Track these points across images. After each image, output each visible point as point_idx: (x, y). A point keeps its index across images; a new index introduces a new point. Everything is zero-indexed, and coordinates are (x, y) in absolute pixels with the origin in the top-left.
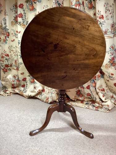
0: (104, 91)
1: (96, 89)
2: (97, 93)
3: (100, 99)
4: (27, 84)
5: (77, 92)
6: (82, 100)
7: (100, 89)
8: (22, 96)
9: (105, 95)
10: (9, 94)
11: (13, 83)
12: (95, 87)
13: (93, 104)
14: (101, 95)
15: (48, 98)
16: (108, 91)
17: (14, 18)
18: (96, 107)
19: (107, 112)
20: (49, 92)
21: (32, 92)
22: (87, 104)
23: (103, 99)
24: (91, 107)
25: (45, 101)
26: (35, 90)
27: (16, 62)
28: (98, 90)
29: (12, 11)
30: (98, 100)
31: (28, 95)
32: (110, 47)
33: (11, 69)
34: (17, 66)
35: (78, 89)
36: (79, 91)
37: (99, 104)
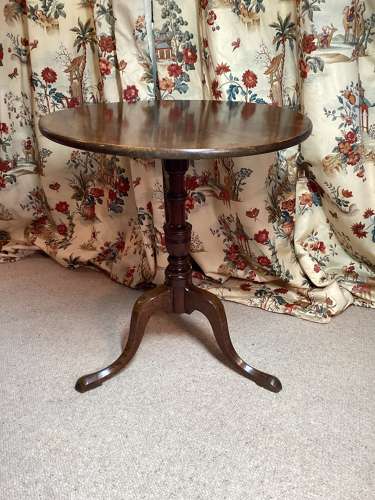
0: (323, 252)
1: (292, 242)
2: (297, 258)
3: (306, 276)
5: (228, 253)
6: (245, 277)
7: (310, 243)
9: (326, 263)
13: (280, 295)
14: (308, 264)
15: (132, 271)
16: (338, 248)
18: (288, 305)
19: (324, 320)
20: (135, 253)
21: (84, 247)
22: (259, 293)
23: (316, 278)
24: (270, 303)
25: (121, 280)
26: (95, 244)
27: (28, 147)
28: (299, 249)
30: (297, 280)
32: (340, 95)
34: (36, 159)
35: (230, 243)
36: (235, 248)
37: (302, 295)
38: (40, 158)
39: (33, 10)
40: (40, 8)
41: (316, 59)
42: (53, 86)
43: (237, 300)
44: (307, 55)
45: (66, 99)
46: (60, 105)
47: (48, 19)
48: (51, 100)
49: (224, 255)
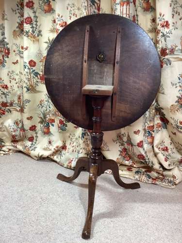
0: (168, 152)
1: (153, 147)
2: (156, 155)
3: (160, 164)
4: (37, 137)
5: (121, 152)
6: (129, 165)
7: (161, 147)
8: (29, 155)
9: (169, 157)
10: (7, 153)
11: (14, 133)
12: (152, 143)
13: (148, 173)
14: (161, 157)
15: (72, 161)
16: (174, 150)
17: (17, 25)
18: (153, 179)
19: (173, 187)
20: (73, 151)
21: (45, 149)
22: (137, 172)
23: (166, 165)
24: (144, 178)
25: (65, 166)
26: (51, 147)
27: (19, 98)
28: (156, 150)
29: (15, 12)
30: (157, 166)
31: (38, 155)
32: (179, 76)
33: (11, 110)
34: (22, 104)
35: (123, 147)
36: (125, 150)
37: (159, 173)
38: (23, 104)
39: (27, 33)
40: (30, 31)
41: (167, 59)
42: (34, 68)
43: (127, 176)
44: (163, 57)
45: (40, 75)
46: (36, 78)
47: (34, 37)
48: (32, 75)
49: (119, 153)
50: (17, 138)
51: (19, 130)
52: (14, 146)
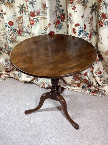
0: (101, 74)
2: (94, 77)
3: (96, 82)
5: (74, 76)
6: (78, 83)
7: (98, 72)
8: (18, 80)
9: (102, 77)
10: (4, 79)
11: (6, 67)
13: (90, 88)
14: (98, 79)
15: (45, 83)
16: (105, 73)
18: (93, 92)
19: (104, 97)
22: (83, 87)
23: (100, 83)
24: (87, 92)
25: (41, 86)
27: (6, 45)
30: (95, 84)
31: (24, 81)
33: (2, 52)
34: (8, 49)
36: (76, 75)
37: (96, 88)
39: (4, 1)
42: (13, 27)
43: (77, 91)
45: (17, 30)
46: (15, 33)
47: (9, 4)
48: (12, 31)
49: (72, 77)
50: (9, 70)
51: (9, 65)
52: (8, 75)
